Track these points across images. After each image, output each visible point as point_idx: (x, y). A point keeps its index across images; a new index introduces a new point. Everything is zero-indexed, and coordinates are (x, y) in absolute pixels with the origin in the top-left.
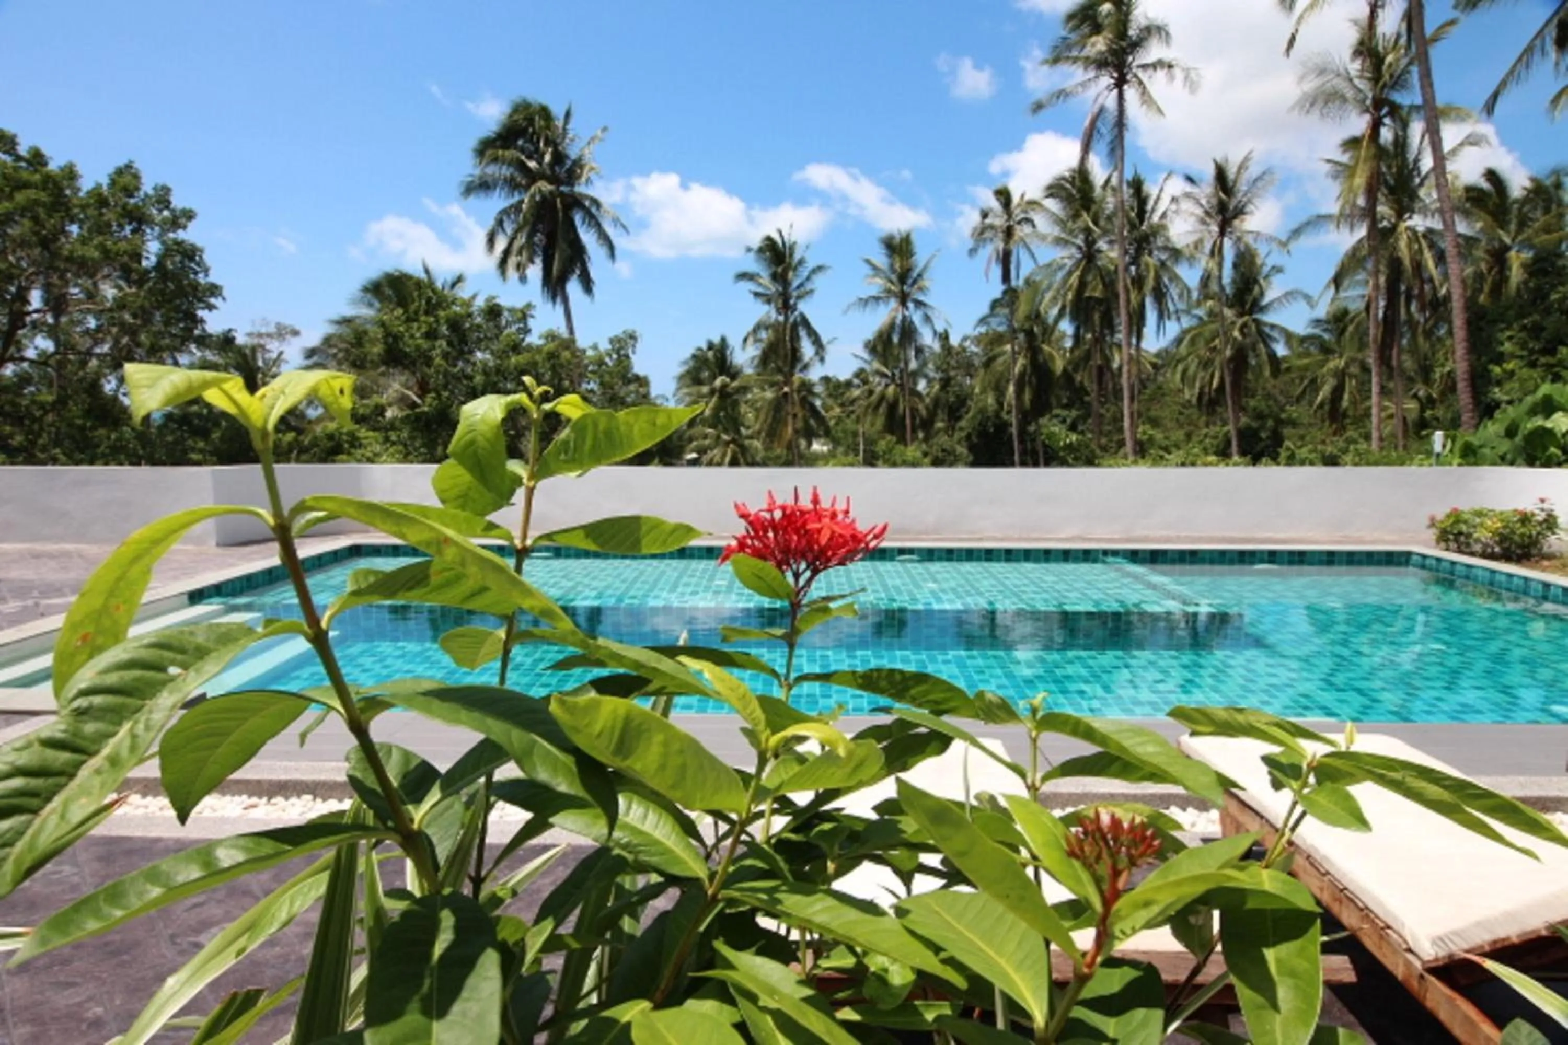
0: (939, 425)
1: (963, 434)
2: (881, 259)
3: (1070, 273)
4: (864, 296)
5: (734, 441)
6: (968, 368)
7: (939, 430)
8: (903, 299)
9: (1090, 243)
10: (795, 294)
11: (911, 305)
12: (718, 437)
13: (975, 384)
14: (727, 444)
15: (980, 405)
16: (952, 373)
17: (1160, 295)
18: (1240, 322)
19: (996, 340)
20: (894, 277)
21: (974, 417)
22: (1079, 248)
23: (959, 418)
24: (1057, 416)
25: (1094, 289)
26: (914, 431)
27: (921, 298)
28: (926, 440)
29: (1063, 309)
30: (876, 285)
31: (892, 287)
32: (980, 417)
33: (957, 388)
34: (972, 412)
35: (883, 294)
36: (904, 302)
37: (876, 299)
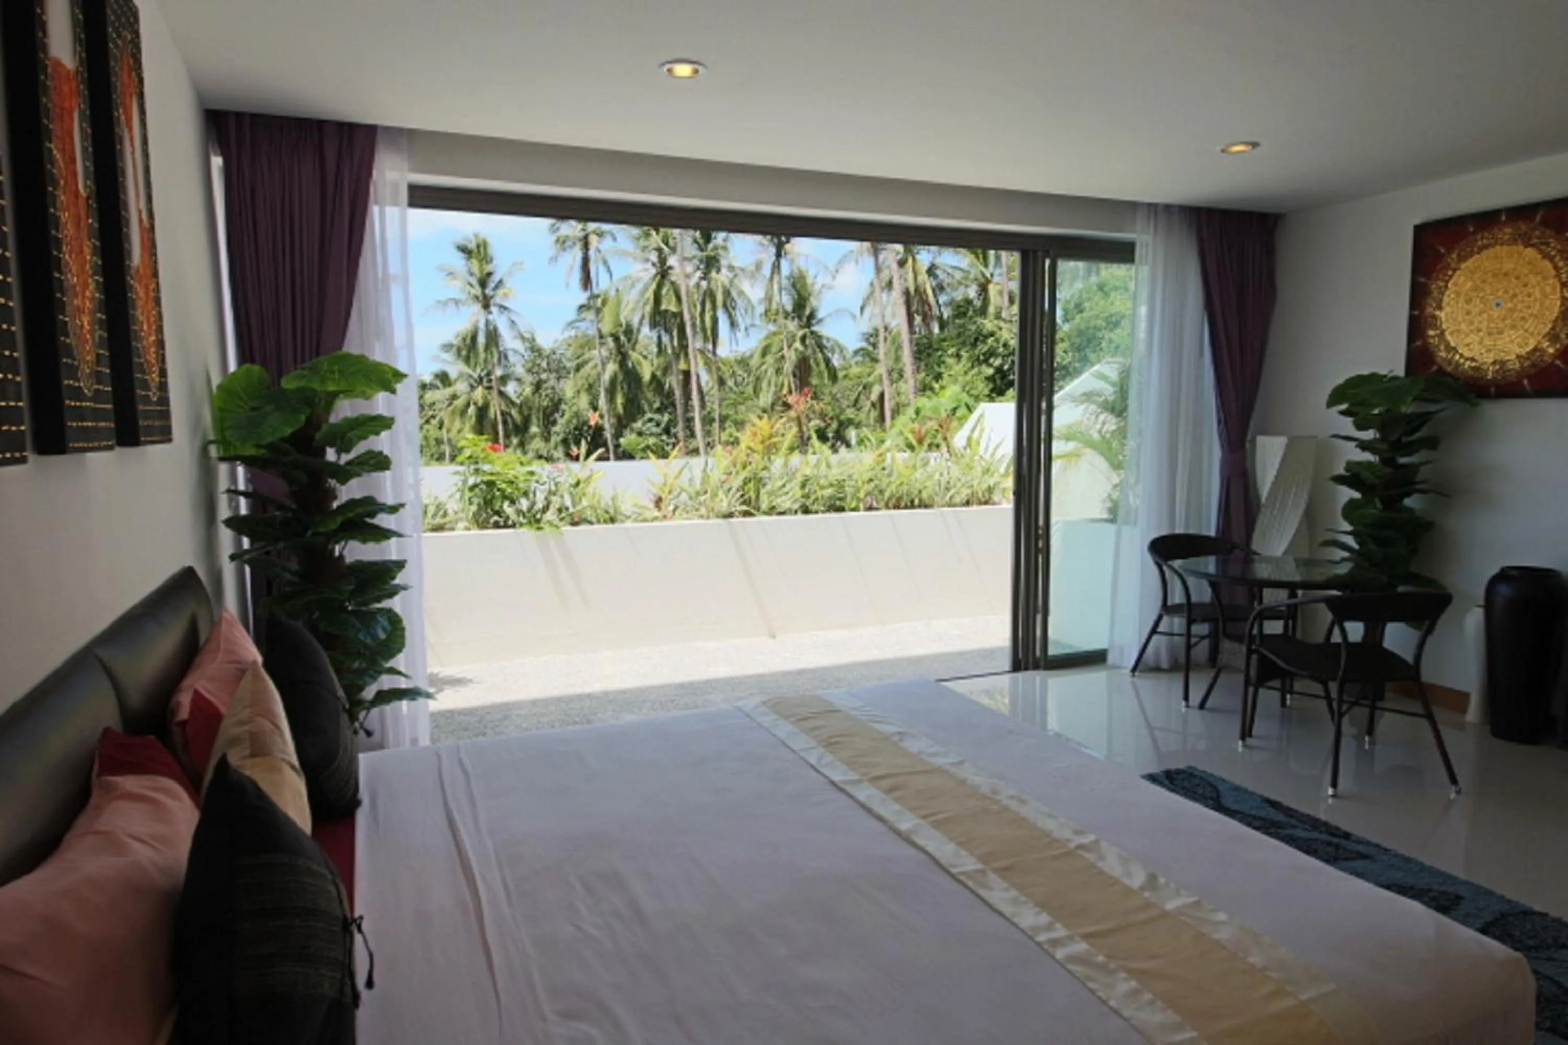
0: (534, 429)
1: (559, 438)
2: (458, 262)
3: (646, 289)
4: (443, 299)
6: (560, 372)
7: (534, 436)
8: (486, 304)
9: (663, 260)
11: (494, 309)
13: (568, 388)
15: (574, 409)
16: (544, 376)
17: (729, 307)
18: (800, 333)
19: (586, 344)
20: (474, 281)
21: (569, 422)
22: (654, 264)
23: (554, 423)
24: (650, 420)
25: (669, 303)
26: (507, 436)
27: (505, 302)
28: (522, 445)
29: (643, 317)
30: (457, 289)
31: (473, 291)
32: (575, 421)
33: (549, 391)
34: (567, 416)
35: (463, 297)
36: (486, 306)
37: (457, 302)
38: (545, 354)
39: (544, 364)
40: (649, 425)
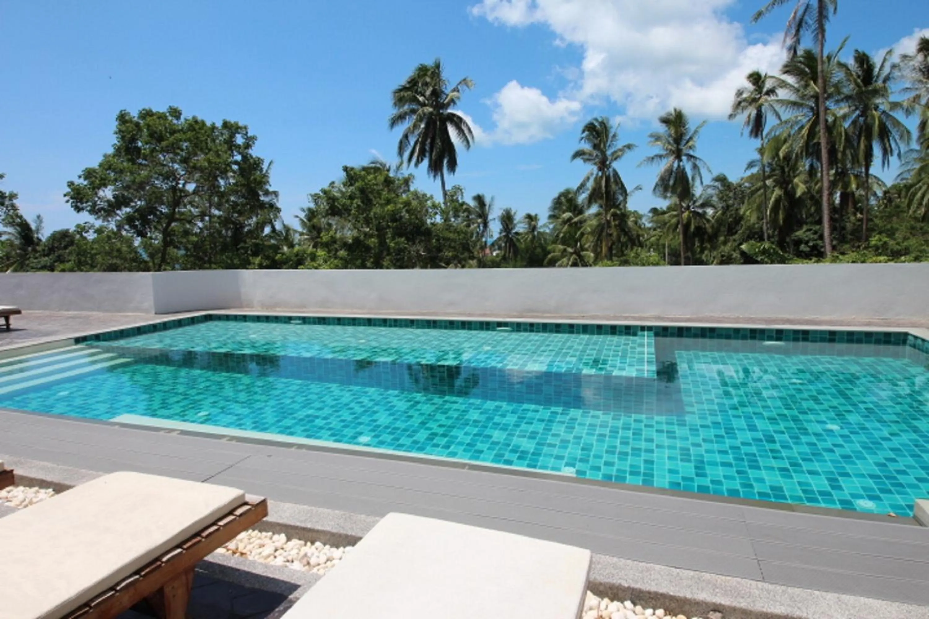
2: (662, 129)
3: (802, 127)
4: (651, 155)
5: (575, 253)
8: (678, 154)
10: (610, 158)
11: (684, 158)
12: (565, 250)
14: (572, 254)
16: (731, 202)
17: (884, 134)
20: (671, 140)
27: (691, 152)
30: (658, 149)
31: (670, 147)
32: (748, 232)
33: (733, 212)
34: (743, 228)
35: (663, 152)
36: (679, 157)
37: (660, 156)
38: (732, 188)
39: (731, 194)
40: (808, 233)
